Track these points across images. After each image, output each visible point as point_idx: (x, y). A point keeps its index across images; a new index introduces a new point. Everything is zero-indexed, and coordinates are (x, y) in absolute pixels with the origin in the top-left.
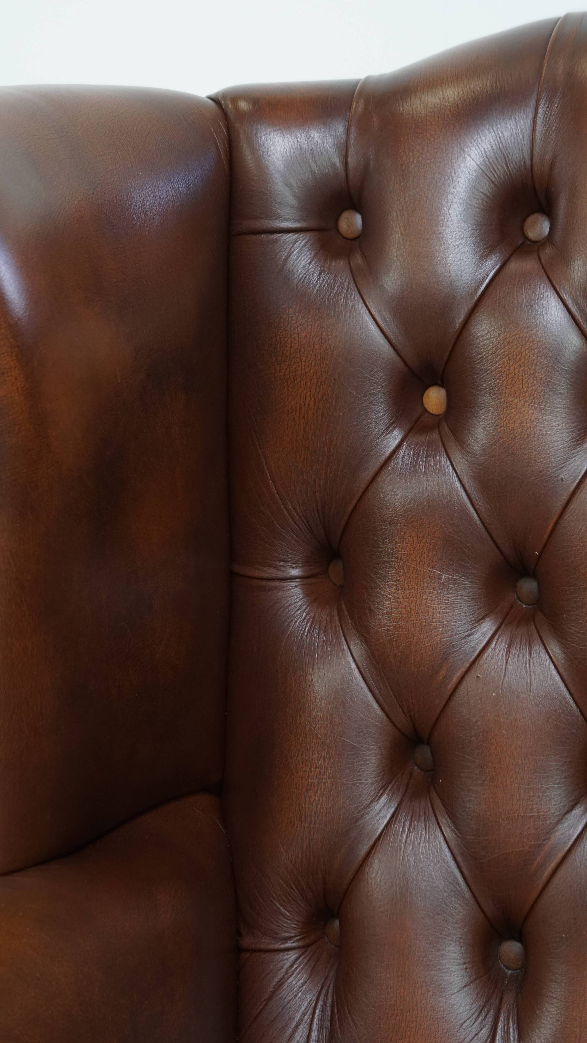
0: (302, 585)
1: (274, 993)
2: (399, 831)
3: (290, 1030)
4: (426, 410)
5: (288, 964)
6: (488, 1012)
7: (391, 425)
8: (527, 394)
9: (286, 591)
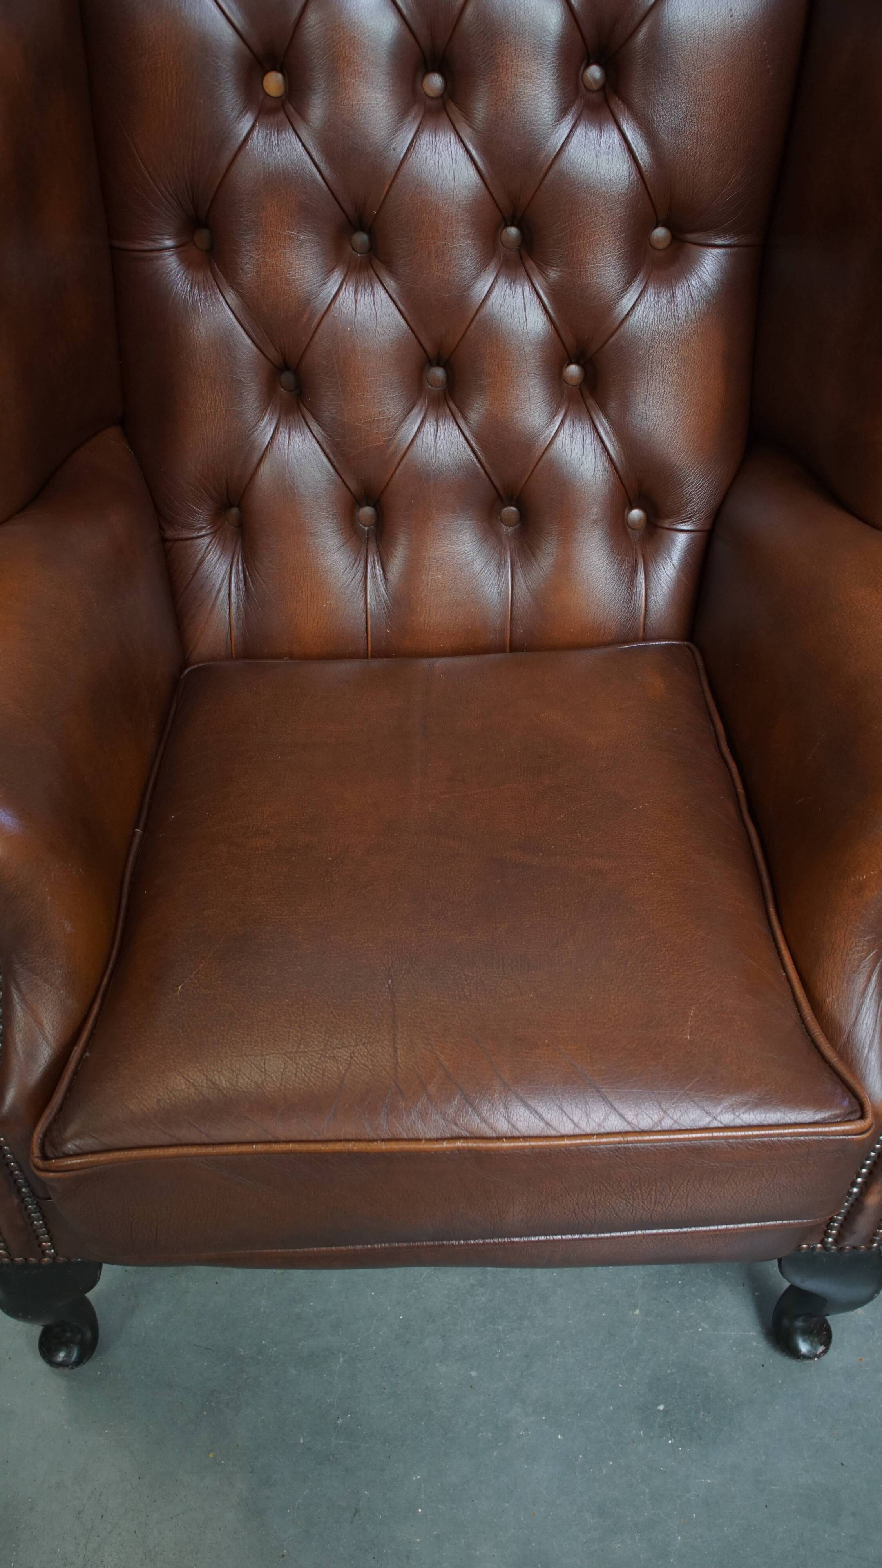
0: (177, 253)
1: (198, 568)
2: (281, 440)
3: (215, 593)
4: (267, 94)
5: (205, 547)
6: (360, 560)
7: (244, 108)
8: (361, 75)
9: (165, 259)
